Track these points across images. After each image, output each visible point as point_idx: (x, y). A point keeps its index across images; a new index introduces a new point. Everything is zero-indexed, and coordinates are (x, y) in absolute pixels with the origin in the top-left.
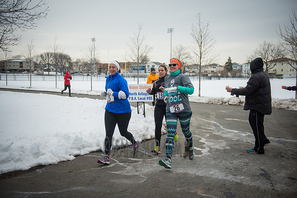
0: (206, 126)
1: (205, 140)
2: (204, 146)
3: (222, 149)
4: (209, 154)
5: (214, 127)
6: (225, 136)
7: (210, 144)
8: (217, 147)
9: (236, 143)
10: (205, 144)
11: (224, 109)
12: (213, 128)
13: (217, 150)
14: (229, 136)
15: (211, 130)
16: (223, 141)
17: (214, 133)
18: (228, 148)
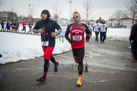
1: (90, 53)
4: (93, 58)
7: (93, 54)
8: (96, 55)
9: (104, 54)
16: (98, 53)
17: (94, 50)
18: (101, 56)
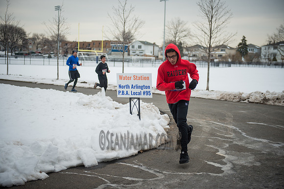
0: (222, 133)
1: (224, 152)
2: (224, 160)
3: (250, 165)
4: (232, 172)
5: (234, 135)
6: (250, 146)
7: (232, 158)
8: (243, 162)
9: (268, 157)
10: (224, 157)
11: (243, 109)
12: (232, 135)
13: (243, 167)
14: (256, 147)
15: (230, 138)
16: (249, 153)
17: (234, 142)
18: (258, 164)
